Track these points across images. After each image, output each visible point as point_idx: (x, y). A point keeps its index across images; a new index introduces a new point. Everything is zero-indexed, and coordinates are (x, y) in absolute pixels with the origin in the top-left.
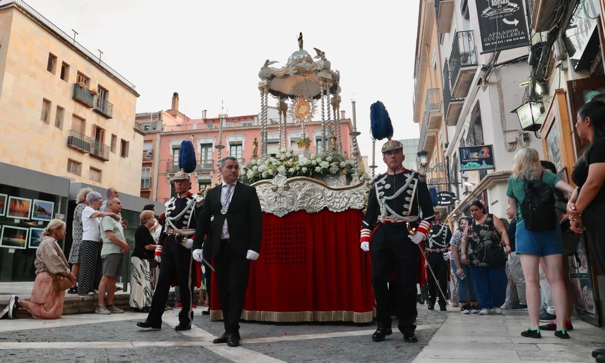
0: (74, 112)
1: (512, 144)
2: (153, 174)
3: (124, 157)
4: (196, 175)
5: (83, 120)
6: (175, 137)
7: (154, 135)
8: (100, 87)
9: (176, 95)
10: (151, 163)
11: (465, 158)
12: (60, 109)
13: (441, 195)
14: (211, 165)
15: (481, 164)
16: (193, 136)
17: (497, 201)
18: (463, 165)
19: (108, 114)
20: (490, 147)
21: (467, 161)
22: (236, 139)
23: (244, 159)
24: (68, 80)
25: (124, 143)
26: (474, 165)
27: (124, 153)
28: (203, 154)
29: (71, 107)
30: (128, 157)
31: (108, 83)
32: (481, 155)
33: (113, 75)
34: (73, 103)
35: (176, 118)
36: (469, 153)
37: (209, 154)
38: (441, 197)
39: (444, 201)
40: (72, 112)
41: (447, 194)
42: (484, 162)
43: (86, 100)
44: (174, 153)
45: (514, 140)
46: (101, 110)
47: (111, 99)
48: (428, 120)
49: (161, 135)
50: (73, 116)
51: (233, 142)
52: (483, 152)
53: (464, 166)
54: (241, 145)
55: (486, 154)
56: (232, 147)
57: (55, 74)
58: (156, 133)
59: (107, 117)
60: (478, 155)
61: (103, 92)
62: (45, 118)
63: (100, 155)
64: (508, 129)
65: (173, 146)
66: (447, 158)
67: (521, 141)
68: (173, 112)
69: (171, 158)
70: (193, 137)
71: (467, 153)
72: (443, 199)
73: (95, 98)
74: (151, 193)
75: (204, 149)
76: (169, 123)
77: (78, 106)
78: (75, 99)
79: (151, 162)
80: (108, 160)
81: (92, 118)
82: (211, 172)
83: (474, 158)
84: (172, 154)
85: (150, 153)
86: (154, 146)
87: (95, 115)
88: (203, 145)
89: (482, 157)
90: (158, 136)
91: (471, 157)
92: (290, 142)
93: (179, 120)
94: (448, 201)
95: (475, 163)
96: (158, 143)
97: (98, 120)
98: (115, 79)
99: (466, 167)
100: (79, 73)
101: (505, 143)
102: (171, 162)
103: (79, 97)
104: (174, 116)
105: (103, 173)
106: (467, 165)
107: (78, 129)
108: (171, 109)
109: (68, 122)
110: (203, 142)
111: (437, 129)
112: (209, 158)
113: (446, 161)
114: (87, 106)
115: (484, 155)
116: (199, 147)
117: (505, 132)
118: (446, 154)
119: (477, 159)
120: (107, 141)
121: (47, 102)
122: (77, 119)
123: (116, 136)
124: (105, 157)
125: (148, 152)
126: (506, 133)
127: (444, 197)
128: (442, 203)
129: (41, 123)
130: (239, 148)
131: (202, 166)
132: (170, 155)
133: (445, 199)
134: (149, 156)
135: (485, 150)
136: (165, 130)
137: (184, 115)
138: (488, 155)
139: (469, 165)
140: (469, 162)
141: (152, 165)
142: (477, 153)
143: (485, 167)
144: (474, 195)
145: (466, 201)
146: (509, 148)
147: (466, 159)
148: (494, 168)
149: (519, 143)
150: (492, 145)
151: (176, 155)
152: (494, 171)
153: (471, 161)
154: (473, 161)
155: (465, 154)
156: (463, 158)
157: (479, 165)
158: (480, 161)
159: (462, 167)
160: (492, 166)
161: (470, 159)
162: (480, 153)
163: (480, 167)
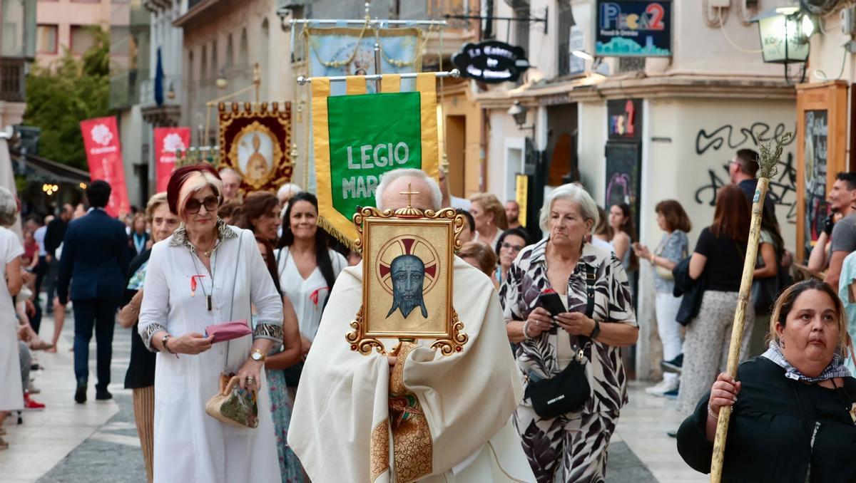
1: (720, 10)
11: (607, 25)
13: (487, 50)
15: (643, 44)
17: (669, 140)
18: (600, 43)
20: (667, 5)
21: (612, 33)
26: (628, 47)
32: (644, 21)
36: (617, 15)
38: (484, 57)
39: (493, 69)
41: (501, 48)
42: (649, 41)
52: (650, 16)
53: (604, 46)
55: (655, 22)
60: (637, 22)
67: (738, 5)
71: (613, 14)
72: (491, 62)
83: (628, 29)
89: (647, 28)
91: (621, 24)
94: (502, 70)
95: (630, 43)
99: (607, 49)
106: (610, 45)
115: (652, 22)
119: (635, 30)
127: (493, 57)
128: (488, 74)
133: (495, 62)
135: (656, 12)
138: (661, 25)
139: (615, 45)
140: (615, 36)
142: (636, 17)
143: (651, 52)
144: (599, 94)
145: (566, 94)
146: (711, 18)
147: (610, 30)
148: (671, 58)
149: (734, 10)
150: (673, 1)
152: (671, 63)
153: (620, 36)
154: (625, 37)
155: (610, 17)
156: (603, 25)
157: (637, 46)
158: (640, 39)
159: (598, 49)
160: (668, 53)
161: (619, 30)
162: (643, 17)
163: (639, 50)
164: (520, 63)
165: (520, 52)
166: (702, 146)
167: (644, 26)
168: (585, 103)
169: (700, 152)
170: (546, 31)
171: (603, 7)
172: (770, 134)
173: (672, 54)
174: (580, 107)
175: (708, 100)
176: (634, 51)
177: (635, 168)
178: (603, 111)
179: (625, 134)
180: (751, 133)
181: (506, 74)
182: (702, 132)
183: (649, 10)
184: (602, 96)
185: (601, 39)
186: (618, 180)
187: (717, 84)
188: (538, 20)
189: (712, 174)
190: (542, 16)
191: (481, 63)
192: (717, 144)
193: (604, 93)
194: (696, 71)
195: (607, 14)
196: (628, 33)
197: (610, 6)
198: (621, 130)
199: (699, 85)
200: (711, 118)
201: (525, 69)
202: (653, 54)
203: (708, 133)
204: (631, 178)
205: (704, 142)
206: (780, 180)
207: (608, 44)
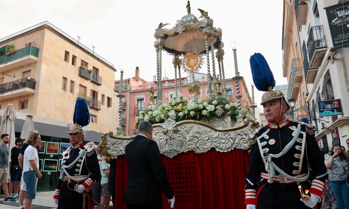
0: (80, 83)
2: (126, 116)
3: (109, 107)
5: (85, 87)
6: (138, 93)
7: (126, 93)
8: (94, 67)
9: (137, 68)
10: (125, 109)
11: (322, 108)
12: (72, 82)
15: (333, 111)
17: (346, 136)
18: (321, 113)
19: (99, 83)
20: (339, 101)
21: (324, 110)
24: (76, 65)
25: (109, 99)
26: (329, 113)
27: (109, 105)
29: (78, 81)
30: (111, 107)
31: (98, 65)
32: (333, 106)
33: (101, 60)
34: (79, 78)
35: (138, 82)
36: (324, 105)
40: (79, 83)
42: (335, 110)
43: (86, 76)
44: (138, 103)
46: (95, 81)
47: (100, 74)
48: (294, 78)
49: (130, 93)
50: (80, 85)
52: (334, 104)
53: (322, 113)
57: (68, 63)
58: (127, 91)
59: (99, 85)
60: (331, 106)
61: (96, 70)
62: (64, 88)
63: (95, 107)
65: (137, 98)
66: (308, 102)
68: (137, 79)
69: (136, 106)
70: (149, 93)
71: (323, 105)
73: (92, 74)
76: (134, 85)
77: (82, 79)
78: (80, 76)
79: (125, 108)
80: (100, 110)
81: (90, 86)
83: (328, 108)
85: (124, 104)
86: (126, 99)
87: (92, 84)
89: (334, 107)
90: (128, 93)
91: (326, 107)
93: (140, 83)
95: (329, 112)
96: (128, 97)
97: (93, 87)
98: (102, 62)
99: (323, 114)
100: (82, 60)
102: (136, 108)
103: (83, 74)
104: (137, 80)
105: (98, 117)
106: (324, 113)
107: (83, 93)
108: (135, 76)
109: (77, 89)
111: (300, 83)
113: (307, 104)
114: (87, 79)
115: (335, 105)
118: (307, 100)
119: (330, 108)
120: (99, 98)
121: (65, 79)
122: (82, 87)
123: (104, 95)
124: (98, 108)
125: (123, 103)
129: (62, 91)
132: (136, 104)
134: (123, 105)
135: (336, 103)
136: (132, 89)
137: (143, 80)
138: (338, 106)
139: (325, 113)
140: (325, 110)
141: (126, 110)
142: (330, 105)
143: (336, 113)
145: (324, 132)
147: (323, 109)
148: (343, 114)
150: (340, 99)
151: (139, 104)
152: (343, 116)
154: (328, 110)
156: (321, 108)
157: (332, 112)
158: (333, 110)
160: (341, 113)
161: (326, 109)
162: (332, 105)
163: (333, 113)
167: (333, 107)
170: (320, 122)
171: (320, 104)
174: (327, 135)
176: (331, 114)
179: (335, 137)
184: (330, 130)
188: (318, 120)
195: (321, 105)
196: (329, 109)
197: (322, 103)
207: (323, 113)
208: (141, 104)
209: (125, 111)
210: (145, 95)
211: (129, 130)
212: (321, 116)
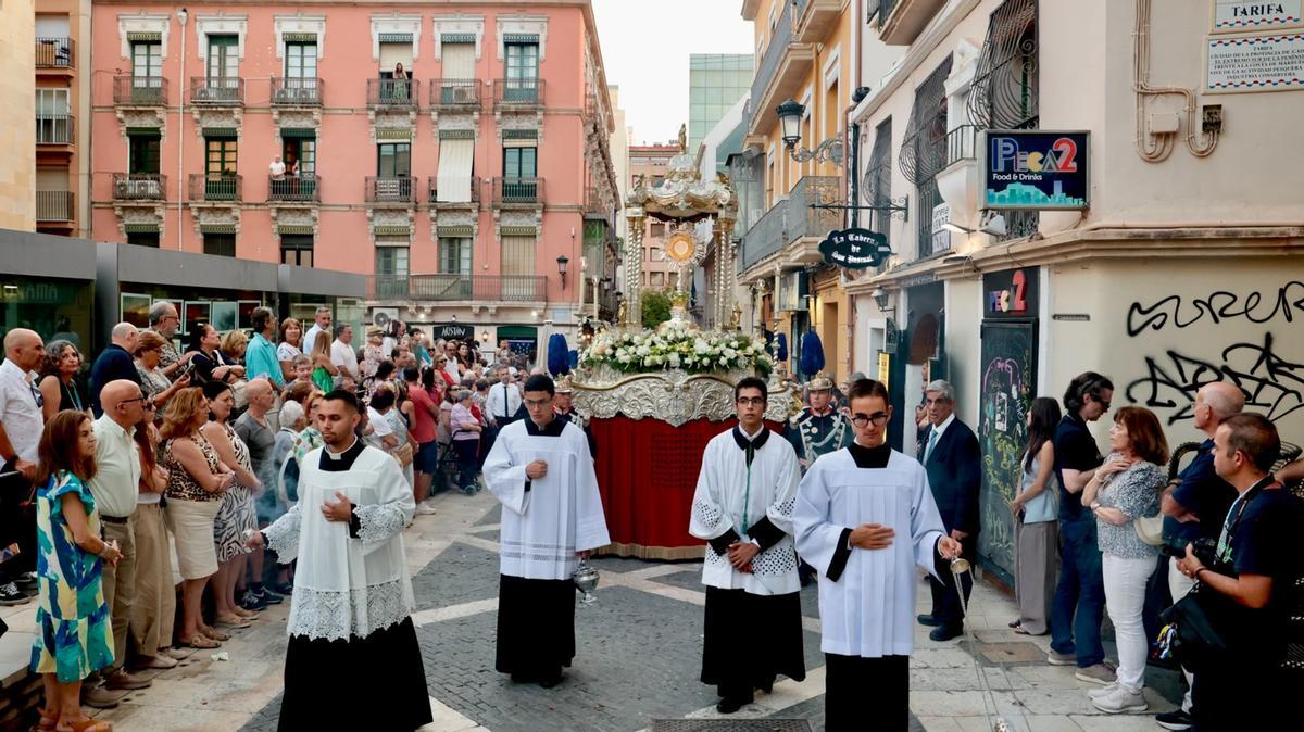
1: (1166, 136)
2: (75, 106)
4: (196, 116)
10: (69, 77)
11: (1001, 167)
13: (851, 237)
14: (236, 92)
15: (1049, 191)
16: (185, 10)
17: (1087, 317)
18: (992, 191)
20: (1080, 139)
21: (1006, 178)
22: (300, 27)
23: (322, 81)
26: (1028, 195)
28: (215, 61)
32: (1050, 161)
36: (1014, 153)
37: (230, 62)
38: (848, 244)
39: (856, 255)
41: (864, 236)
42: (1058, 186)
44: (133, 55)
45: (1171, 127)
49: (93, 3)
51: (294, 34)
52: (1058, 154)
53: (997, 194)
54: (314, 43)
55: (1065, 162)
56: (290, 47)
60: (1041, 162)
64: (1155, 84)
65: (129, 33)
66: (856, 127)
67: (1190, 130)
69: (125, 67)
70: (184, 14)
71: (1011, 150)
72: (855, 248)
74: (73, 159)
75: (215, 49)
79: (69, 72)
82: (236, 110)
83: (1030, 172)
84: (129, 57)
85: (64, 50)
86: (76, 29)
88: (213, 38)
89: (1055, 170)
90: (85, 4)
91: (1020, 166)
92: (438, 44)
94: (865, 256)
95: (1032, 189)
96: (85, 23)
99: (1002, 199)
101: (1140, 134)
102: (127, 78)
106: (1005, 193)
110: (215, 28)
111: (820, 45)
112: (231, 72)
113: (851, 136)
115: (1061, 162)
116: (203, 42)
117: (1144, 94)
118: (852, 117)
119: (1038, 174)
125: (57, 46)
126: (1148, 100)
127: (857, 243)
128: (851, 259)
130: (309, 50)
131: (212, 94)
132: (126, 59)
133: (859, 248)
134: (60, 58)
135: (1066, 148)
138: (1073, 165)
139: (1013, 192)
140: (1012, 181)
141: (71, 82)
142: (1039, 156)
144: (973, 266)
145: (931, 273)
146: (1150, 150)
148: (1085, 210)
149: (1183, 137)
150: (1089, 132)
151: (141, 61)
152: (1084, 218)
153: (1018, 180)
154: (1026, 182)
155: (1005, 156)
156: (996, 167)
157: (1042, 194)
158: (1046, 185)
159: (991, 198)
160: (1081, 203)
161: (1018, 174)
162: (1048, 155)
163: (1044, 200)
164: (881, 249)
165: (882, 238)
166: (1135, 326)
167: (1050, 167)
168: (952, 280)
169: (1132, 333)
170: (906, 219)
171: (996, 142)
172: (1239, 307)
173: (1089, 204)
174: (946, 284)
175: (1146, 261)
176: (1037, 201)
177: (1028, 353)
178: (979, 286)
179: (1009, 311)
180: (1209, 306)
181: (869, 259)
182: (1136, 306)
183: (1058, 146)
184: (979, 270)
185: (994, 185)
186: (1000, 365)
187: (1166, 238)
188: (899, 209)
189: (1150, 362)
190: (902, 205)
191: (845, 249)
192: (1157, 322)
193: (979, 265)
194: (1128, 224)
195: (1001, 152)
196: (1030, 177)
197: (1005, 141)
198: (1005, 307)
199: (1140, 240)
200: (1149, 286)
201: (887, 254)
202: (1062, 205)
203: (1144, 308)
204: (1022, 363)
205: (1138, 319)
206: (1252, 371)
207: (1001, 193)
208: (148, 61)
209: (69, 86)
210: (168, 23)
211: (90, 176)
212: (991, 205)
